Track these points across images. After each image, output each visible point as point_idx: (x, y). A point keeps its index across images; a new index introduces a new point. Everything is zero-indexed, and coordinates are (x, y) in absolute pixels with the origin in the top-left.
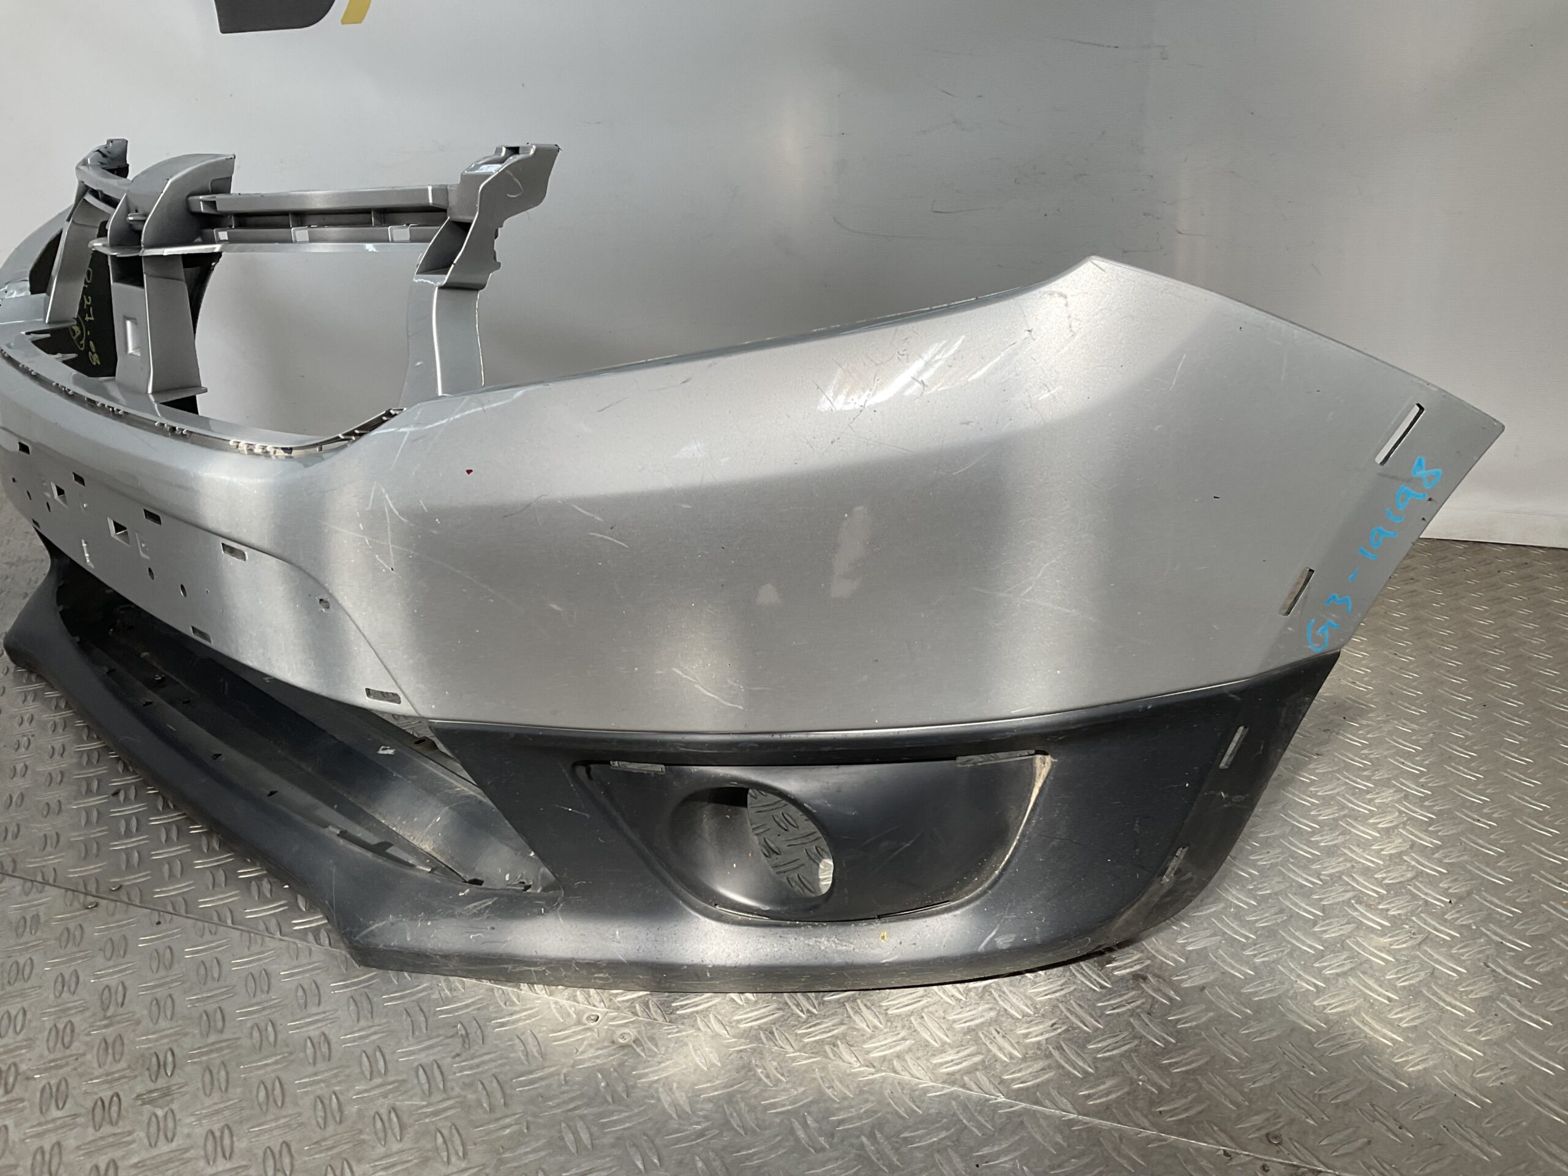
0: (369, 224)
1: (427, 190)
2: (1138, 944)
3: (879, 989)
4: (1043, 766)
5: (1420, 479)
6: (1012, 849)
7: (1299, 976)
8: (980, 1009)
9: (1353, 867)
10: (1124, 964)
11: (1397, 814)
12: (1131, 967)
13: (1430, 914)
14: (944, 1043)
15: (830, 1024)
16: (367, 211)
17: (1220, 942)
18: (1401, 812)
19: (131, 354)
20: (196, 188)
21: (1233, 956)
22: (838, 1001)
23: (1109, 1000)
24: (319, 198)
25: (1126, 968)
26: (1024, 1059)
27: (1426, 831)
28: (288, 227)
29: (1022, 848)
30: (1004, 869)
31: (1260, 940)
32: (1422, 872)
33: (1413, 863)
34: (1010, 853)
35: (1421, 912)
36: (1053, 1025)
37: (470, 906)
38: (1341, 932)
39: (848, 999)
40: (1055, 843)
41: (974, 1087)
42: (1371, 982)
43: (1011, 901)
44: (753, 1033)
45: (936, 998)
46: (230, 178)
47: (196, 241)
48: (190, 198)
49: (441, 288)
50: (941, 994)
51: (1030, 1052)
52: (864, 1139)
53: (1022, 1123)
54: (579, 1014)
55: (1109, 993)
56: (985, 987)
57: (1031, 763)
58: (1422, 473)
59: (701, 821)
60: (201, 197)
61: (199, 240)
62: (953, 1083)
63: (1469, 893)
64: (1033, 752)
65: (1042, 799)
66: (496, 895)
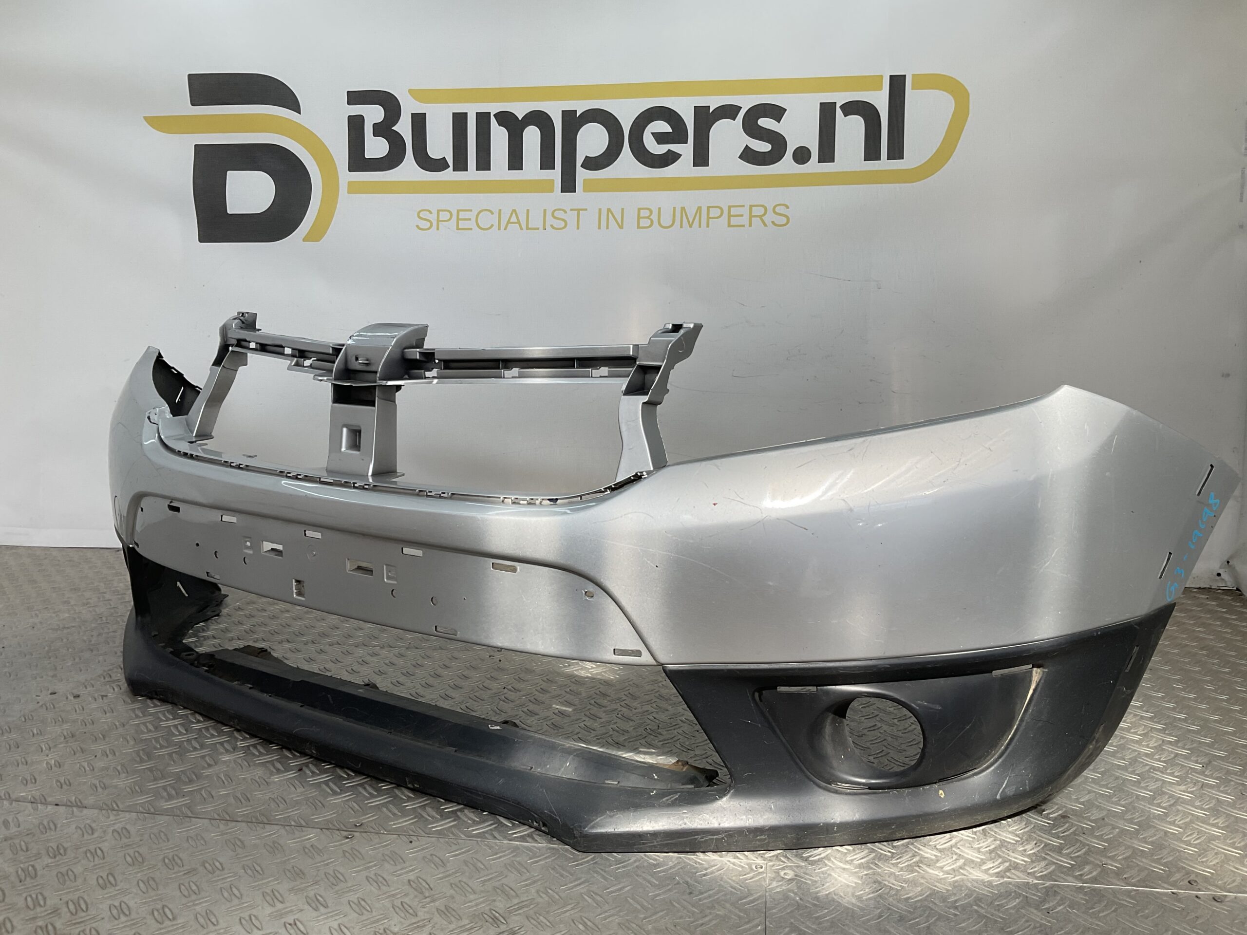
0: (573, 367)
1: (630, 347)
2: (1051, 801)
3: (923, 836)
4: (1037, 675)
5: (1211, 504)
6: (1013, 731)
7: (1150, 808)
8: (989, 841)
9: (1139, 754)
10: (1052, 810)
11: (1143, 727)
12: (1057, 812)
13: (1196, 773)
14: (982, 859)
15: (908, 857)
16: (572, 360)
17: (1096, 796)
18: (1145, 726)
19: (344, 453)
20: (408, 344)
21: (1109, 802)
22: (903, 845)
23: (1057, 829)
24: (537, 351)
25: (1055, 813)
26: (1033, 862)
27: (1165, 733)
28: (498, 368)
29: (1022, 729)
30: (1009, 744)
31: (1116, 793)
32: (1177, 754)
33: (1170, 749)
34: (1012, 734)
35: (1191, 773)
36: (1036, 844)
37: (664, 799)
38: (1157, 786)
39: (908, 843)
40: (1040, 724)
41: (1015, 877)
42: (1189, 807)
43: (1013, 765)
44: (865, 865)
45: (958, 839)
46: (424, 339)
47: (405, 377)
48: (406, 350)
49: (643, 403)
50: (960, 835)
51: (1034, 858)
52: (976, 908)
53: (1055, 891)
54: (750, 865)
55: (1054, 826)
56: (983, 830)
57: (1031, 672)
58: (1211, 501)
59: (825, 727)
60: (418, 350)
61: (406, 376)
62: (1003, 877)
63: (1210, 762)
64: (1031, 666)
65: (1036, 696)
66: (679, 792)
